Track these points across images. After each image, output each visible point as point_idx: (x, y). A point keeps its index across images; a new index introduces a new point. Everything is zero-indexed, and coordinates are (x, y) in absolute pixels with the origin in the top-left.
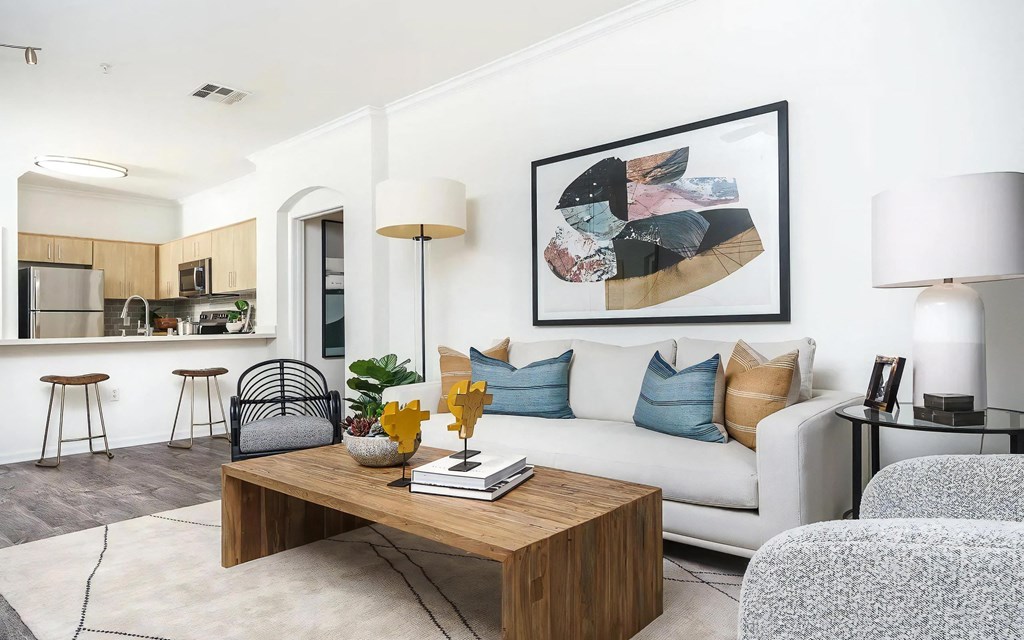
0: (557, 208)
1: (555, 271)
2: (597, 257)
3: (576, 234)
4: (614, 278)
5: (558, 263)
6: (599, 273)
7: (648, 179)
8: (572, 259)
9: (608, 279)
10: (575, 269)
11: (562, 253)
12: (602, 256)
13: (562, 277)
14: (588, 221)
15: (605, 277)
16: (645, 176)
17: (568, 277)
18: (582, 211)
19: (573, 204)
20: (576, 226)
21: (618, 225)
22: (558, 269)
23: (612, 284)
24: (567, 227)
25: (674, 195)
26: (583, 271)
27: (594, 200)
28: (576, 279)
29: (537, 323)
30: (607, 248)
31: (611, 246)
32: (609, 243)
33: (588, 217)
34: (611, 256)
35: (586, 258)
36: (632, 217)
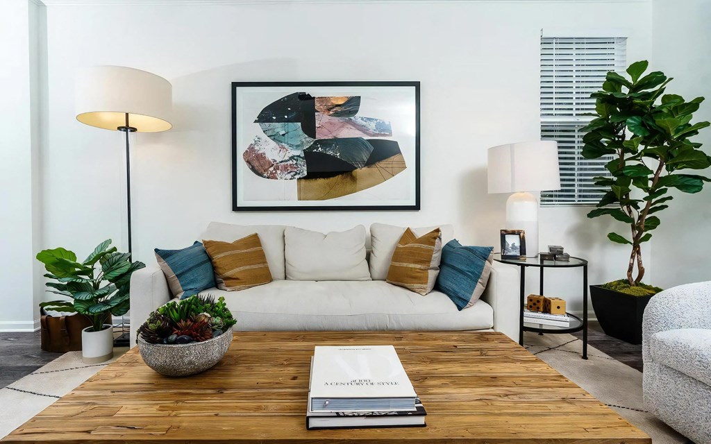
0: (256, 122)
1: (253, 169)
2: (291, 162)
3: (273, 144)
4: (305, 178)
5: (256, 164)
6: (292, 174)
7: (331, 113)
8: (269, 162)
9: (300, 179)
10: (272, 169)
11: (261, 157)
12: (295, 162)
13: (260, 175)
14: (283, 135)
15: (297, 177)
16: (329, 110)
17: (265, 175)
18: (279, 128)
19: (270, 121)
20: (272, 137)
21: (308, 141)
22: (256, 168)
23: (303, 182)
24: (264, 137)
25: (349, 126)
26: (279, 172)
27: (288, 121)
28: (272, 176)
29: (236, 208)
30: (299, 156)
31: (303, 155)
32: (299, 152)
33: (283, 132)
34: (302, 162)
35: (281, 162)
36: (318, 137)
